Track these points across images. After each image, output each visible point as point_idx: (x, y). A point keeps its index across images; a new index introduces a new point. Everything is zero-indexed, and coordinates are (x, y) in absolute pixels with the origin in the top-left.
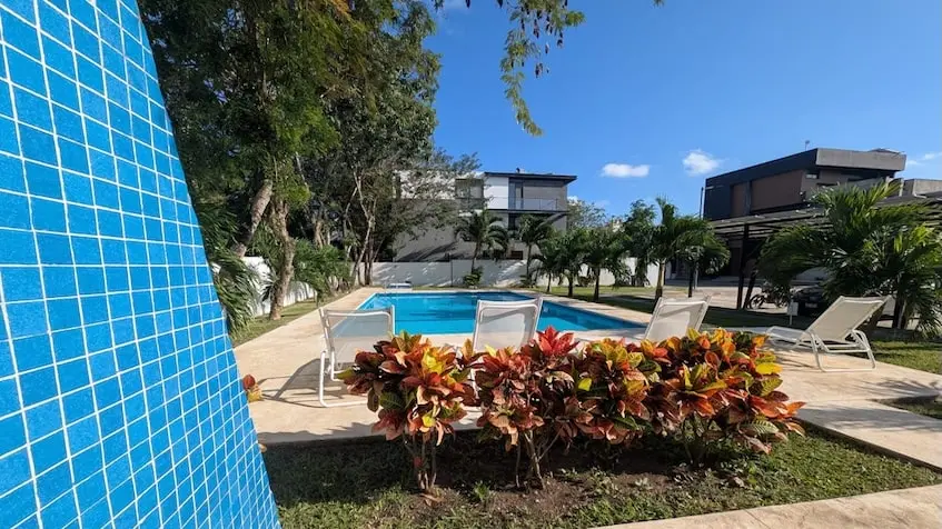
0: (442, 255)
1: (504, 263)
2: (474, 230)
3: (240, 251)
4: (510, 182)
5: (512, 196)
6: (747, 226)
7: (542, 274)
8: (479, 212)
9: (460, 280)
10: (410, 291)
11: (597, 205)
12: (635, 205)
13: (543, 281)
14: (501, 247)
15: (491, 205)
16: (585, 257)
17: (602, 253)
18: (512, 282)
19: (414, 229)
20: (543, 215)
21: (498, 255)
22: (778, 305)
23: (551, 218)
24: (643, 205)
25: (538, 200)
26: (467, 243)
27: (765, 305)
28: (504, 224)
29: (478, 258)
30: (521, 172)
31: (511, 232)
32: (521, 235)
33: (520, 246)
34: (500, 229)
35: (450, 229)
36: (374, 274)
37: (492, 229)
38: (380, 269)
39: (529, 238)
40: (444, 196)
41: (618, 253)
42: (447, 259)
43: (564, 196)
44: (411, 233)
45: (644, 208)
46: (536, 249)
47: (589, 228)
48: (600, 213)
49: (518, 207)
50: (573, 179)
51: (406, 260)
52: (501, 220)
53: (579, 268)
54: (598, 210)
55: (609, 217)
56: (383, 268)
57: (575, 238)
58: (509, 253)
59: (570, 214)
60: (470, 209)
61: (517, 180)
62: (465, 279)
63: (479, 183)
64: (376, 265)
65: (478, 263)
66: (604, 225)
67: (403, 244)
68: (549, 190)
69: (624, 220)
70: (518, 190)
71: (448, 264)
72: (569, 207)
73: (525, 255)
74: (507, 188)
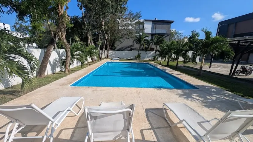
0: (129, 49)
1: (148, 52)
2: (139, 40)
3: (51, 48)
4: (152, 23)
5: (152, 28)
6: (239, 41)
7: (159, 57)
8: (141, 34)
9: (134, 57)
10: (118, 61)
11: (180, 32)
12: (193, 32)
13: (159, 59)
14: (147, 46)
15: (145, 31)
16: (174, 52)
17: (180, 50)
18: (150, 58)
19: (121, 40)
20: (162, 35)
21: (146, 49)
22: (246, 75)
23: (164, 36)
24: (195, 32)
25: (161, 30)
26: (137, 45)
27: (241, 74)
28: (149, 38)
29: (140, 50)
30: (156, 19)
31: (151, 41)
32: (154, 42)
33: (153, 46)
34: (147, 40)
35: (132, 40)
36: (109, 54)
37: (145, 40)
38: (111, 53)
39: (156, 44)
40: (130, 28)
41: (187, 51)
42: (131, 50)
43: (170, 28)
44: (120, 41)
45: (195, 33)
46: (158, 48)
47: (177, 39)
48: (181, 35)
49: (154, 32)
50: (173, 22)
51: (119, 50)
52: (148, 37)
53: (172, 55)
54: (180, 33)
55: (184, 36)
56: (112, 52)
57: (171, 44)
58: (149, 49)
59: (170, 34)
60: (138, 33)
61: (155, 22)
62: (136, 57)
63: (143, 23)
64: (110, 52)
65: (140, 52)
66: (182, 39)
67: (118, 45)
68: (165, 26)
69: (189, 37)
70: (155, 26)
71: (131, 52)
72: (171, 32)
73: (155, 50)
74: (151, 25)
